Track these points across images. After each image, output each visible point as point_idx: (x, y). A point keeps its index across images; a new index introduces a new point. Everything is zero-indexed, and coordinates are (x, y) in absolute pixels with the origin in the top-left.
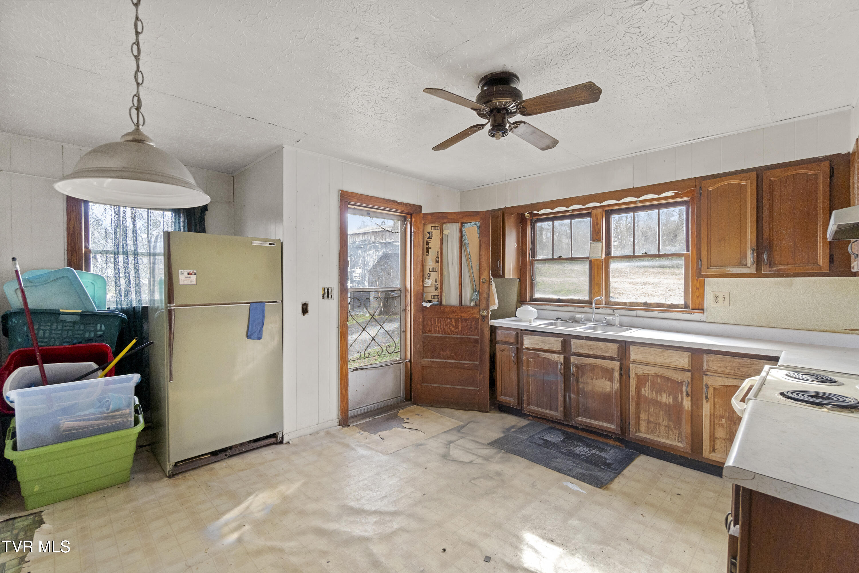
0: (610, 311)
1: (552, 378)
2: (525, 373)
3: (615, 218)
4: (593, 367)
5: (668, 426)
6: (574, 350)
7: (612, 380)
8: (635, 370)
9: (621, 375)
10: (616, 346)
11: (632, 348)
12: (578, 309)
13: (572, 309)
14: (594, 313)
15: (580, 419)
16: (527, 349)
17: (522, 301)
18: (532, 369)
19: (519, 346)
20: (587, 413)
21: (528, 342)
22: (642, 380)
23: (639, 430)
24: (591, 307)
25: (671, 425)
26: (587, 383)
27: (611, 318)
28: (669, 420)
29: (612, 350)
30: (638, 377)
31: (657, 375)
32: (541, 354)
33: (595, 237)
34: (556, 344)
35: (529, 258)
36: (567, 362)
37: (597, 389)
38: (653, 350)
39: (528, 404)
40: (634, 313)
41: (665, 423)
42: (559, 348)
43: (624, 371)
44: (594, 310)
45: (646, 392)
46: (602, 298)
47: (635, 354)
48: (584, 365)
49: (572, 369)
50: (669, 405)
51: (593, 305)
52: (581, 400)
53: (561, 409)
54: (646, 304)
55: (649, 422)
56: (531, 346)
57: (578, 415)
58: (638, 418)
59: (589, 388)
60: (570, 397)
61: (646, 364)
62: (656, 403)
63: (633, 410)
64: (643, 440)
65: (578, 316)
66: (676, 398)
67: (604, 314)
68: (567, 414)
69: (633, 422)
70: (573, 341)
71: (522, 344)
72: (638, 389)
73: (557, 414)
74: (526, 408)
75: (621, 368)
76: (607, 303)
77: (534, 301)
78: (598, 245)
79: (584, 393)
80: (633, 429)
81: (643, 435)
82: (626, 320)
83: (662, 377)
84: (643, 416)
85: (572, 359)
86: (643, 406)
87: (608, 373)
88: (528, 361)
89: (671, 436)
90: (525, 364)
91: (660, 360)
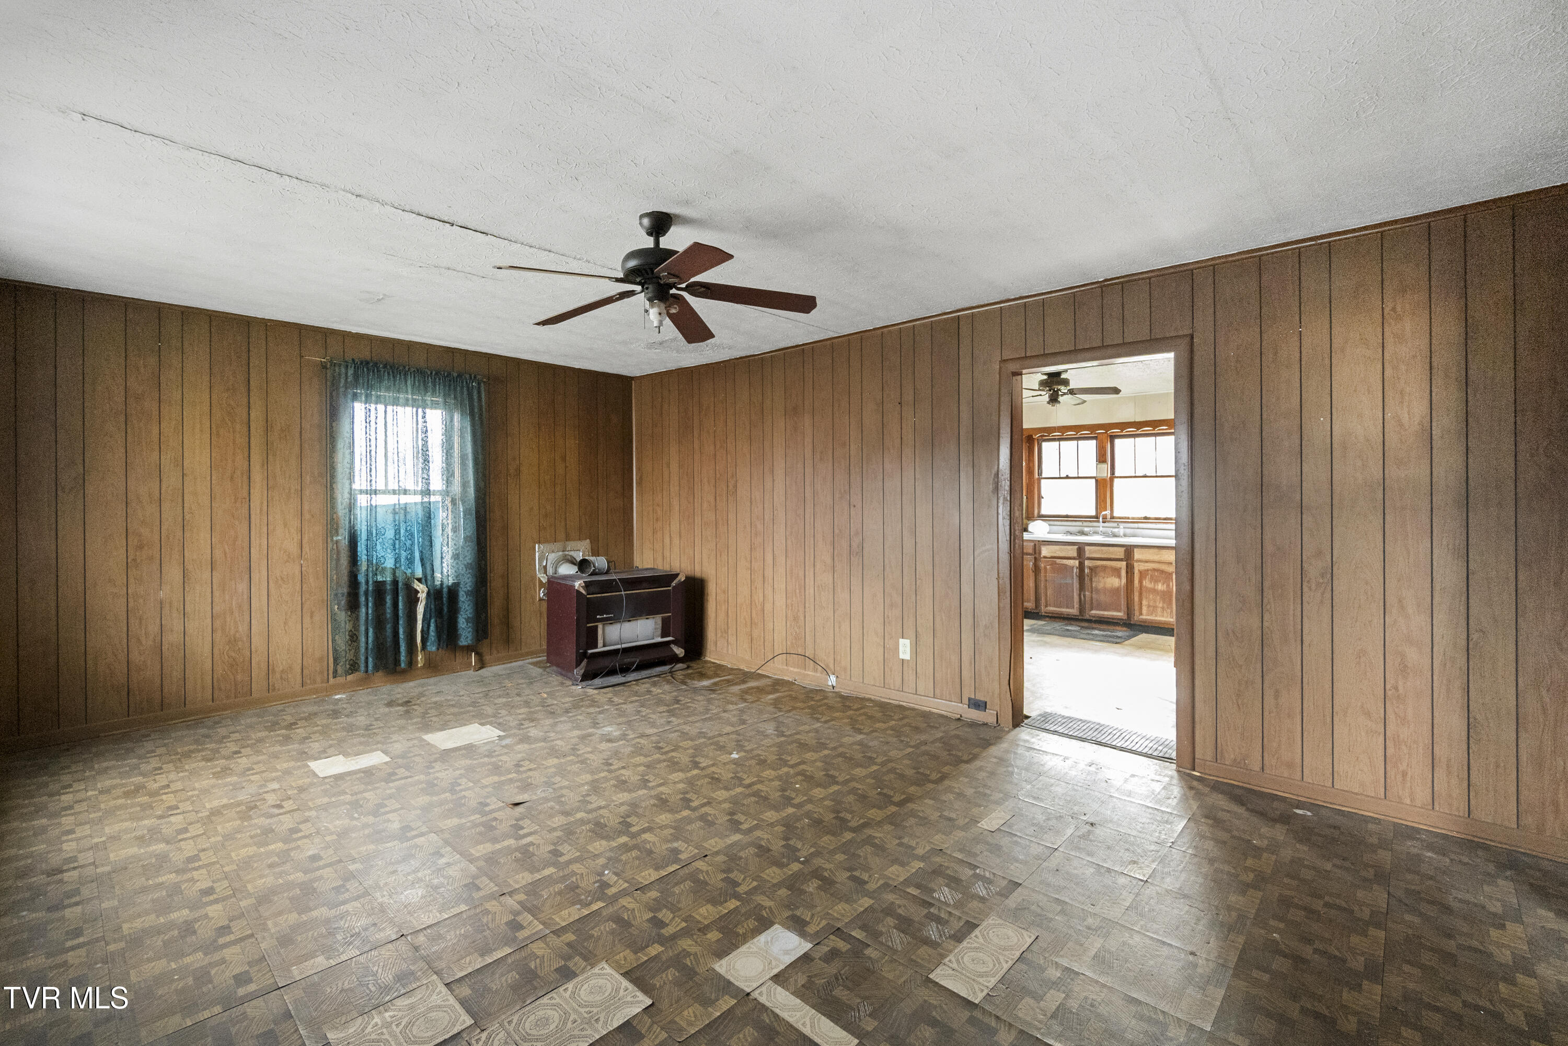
0: (1115, 525)
1: (1069, 581)
2: (1043, 578)
3: (1118, 442)
4: (1105, 567)
5: (1163, 608)
6: (1087, 555)
7: (1119, 577)
8: (1138, 567)
9: (1127, 572)
10: (1123, 549)
11: (1136, 550)
12: (1085, 524)
13: (1080, 524)
14: (1101, 527)
15: (1093, 612)
16: (1045, 557)
17: (1030, 517)
18: (1050, 575)
19: (1037, 556)
20: (1100, 607)
21: (1045, 551)
22: (1143, 574)
23: (1141, 614)
24: (1098, 522)
25: (1165, 605)
26: (1099, 582)
27: (1116, 530)
28: (1164, 603)
29: (1120, 553)
30: (1140, 572)
31: (1154, 570)
32: (1058, 561)
33: (1101, 459)
34: (1072, 551)
35: (1036, 476)
36: (1081, 567)
37: (1108, 586)
38: (1152, 551)
39: (1046, 606)
40: (1136, 525)
41: (1161, 605)
42: (1075, 555)
43: (1130, 569)
44: (1101, 524)
45: (1147, 583)
46: (1108, 512)
47: (1138, 554)
48: (1097, 567)
49: (1087, 571)
50: (1163, 592)
51: (1101, 520)
52: (1094, 596)
53: (1076, 605)
54: (1146, 518)
55: (1149, 606)
56: (1048, 555)
57: (1092, 609)
58: (1141, 604)
59: (1101, 586)
60: (1084, 596)
61: (1147, 562)
62: (1154, 591)
63: (1136, 599)
64: (1145, 621)
65: (1086, 529)
66: (1168, 586)
67: (1109, 527)
68: (1082, 609)
69: (1136, 608)
70: (1087, 548)
71: (1040, 553)
72: (1141, 582)
73: (1074, 611)
74: (1043, 609)
75: (1127, 567)
76: (1112, 517)
77: (1041, 517)
78: (1104, 466)
79: (1098, 591)
80: (1137, 613)
81: (1144, 617)
82: (1128, 531)
83: (1157, 570)
84: (1144, 602)
85: (1087, 563)
86: (1144, 594)
87: (1117, 572)
88: (1045, 568)
89: (1165, 614)
90: (1042, 571)
91: (1156, 558)
